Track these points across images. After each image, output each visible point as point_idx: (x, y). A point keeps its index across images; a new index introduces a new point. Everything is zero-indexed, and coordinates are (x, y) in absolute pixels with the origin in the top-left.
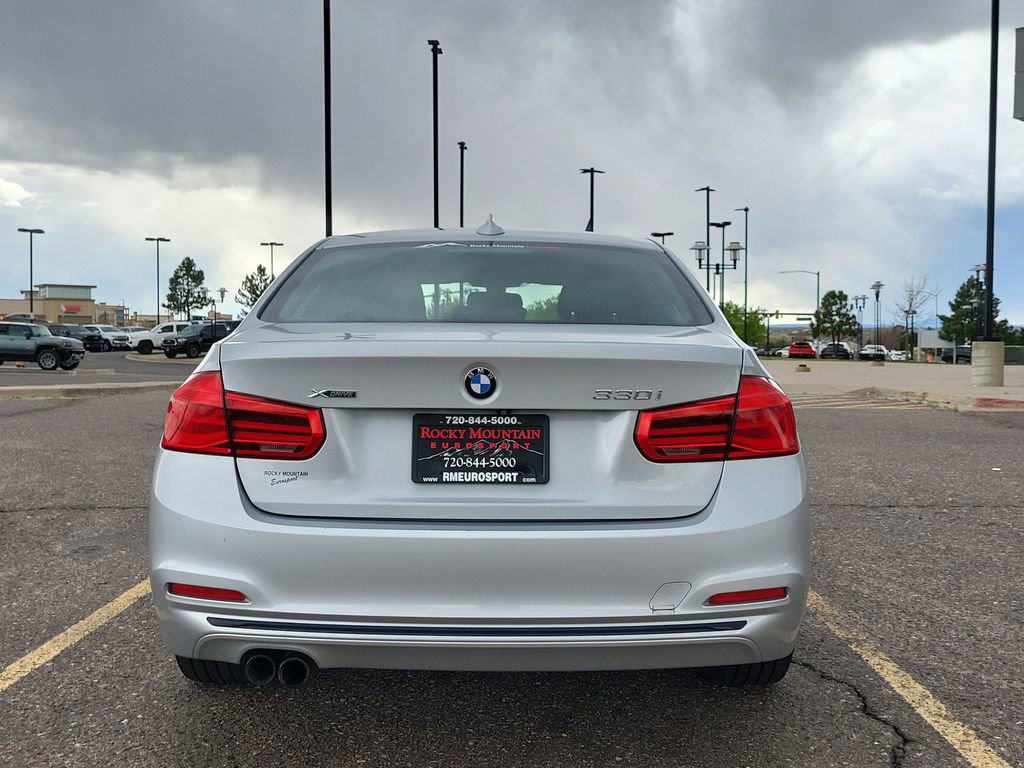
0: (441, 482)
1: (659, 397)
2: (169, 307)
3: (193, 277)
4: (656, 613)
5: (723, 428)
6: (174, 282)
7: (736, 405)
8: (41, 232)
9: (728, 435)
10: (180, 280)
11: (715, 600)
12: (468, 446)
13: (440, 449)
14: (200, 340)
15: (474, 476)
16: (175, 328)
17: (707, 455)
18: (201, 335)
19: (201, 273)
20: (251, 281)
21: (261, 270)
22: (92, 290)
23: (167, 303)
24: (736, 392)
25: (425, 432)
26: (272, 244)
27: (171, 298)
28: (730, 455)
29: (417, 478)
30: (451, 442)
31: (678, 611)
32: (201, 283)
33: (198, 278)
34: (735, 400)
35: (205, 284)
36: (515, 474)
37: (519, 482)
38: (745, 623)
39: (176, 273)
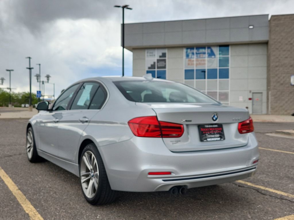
0: (207, 141)
12: (210, 132)
13: (205, 133)
15: (213, 139)
25: (202, 130)
29: (201, 140)
30: (207, 131)
36: (220, 138)
37: (221, 140)
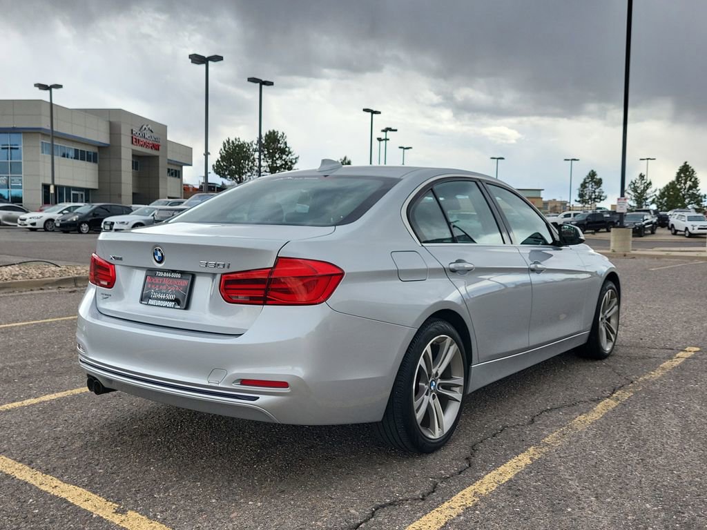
0: (148, 304)
1: (228, 267)
2: (579, 201)
3: (595, 182)
4: (209, 384)
5: (263, 287)
6: (584, 186)
7: (270, 273)
8: (503, 159)
9: (266, 290)
10: (587, 185)
11: (244, 382)
12: (161, 287)
14: (586, 223)
15: (159, 303)
16: (572, 215)
17: (253, 301)
18: (587, 220)
19: (600, 180)
20: (634, 184)
21: (642, 177)
22: (542, 192)
23: (578, 199)
24: (272, 266)
25: (148, 279)
26: (648, 159)
27: (581, 196)
28: (268, 302)
31: (220, 385)
32: (600, 186)
33: (599, 183)
34: (270, 271)
35: (603, 187)
36: (173, 303)
38: (258, 398)
39: (585, 180)
